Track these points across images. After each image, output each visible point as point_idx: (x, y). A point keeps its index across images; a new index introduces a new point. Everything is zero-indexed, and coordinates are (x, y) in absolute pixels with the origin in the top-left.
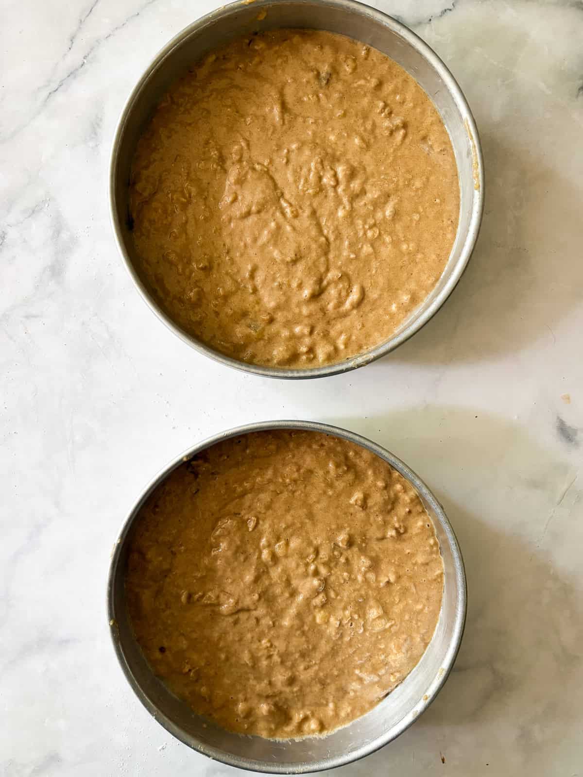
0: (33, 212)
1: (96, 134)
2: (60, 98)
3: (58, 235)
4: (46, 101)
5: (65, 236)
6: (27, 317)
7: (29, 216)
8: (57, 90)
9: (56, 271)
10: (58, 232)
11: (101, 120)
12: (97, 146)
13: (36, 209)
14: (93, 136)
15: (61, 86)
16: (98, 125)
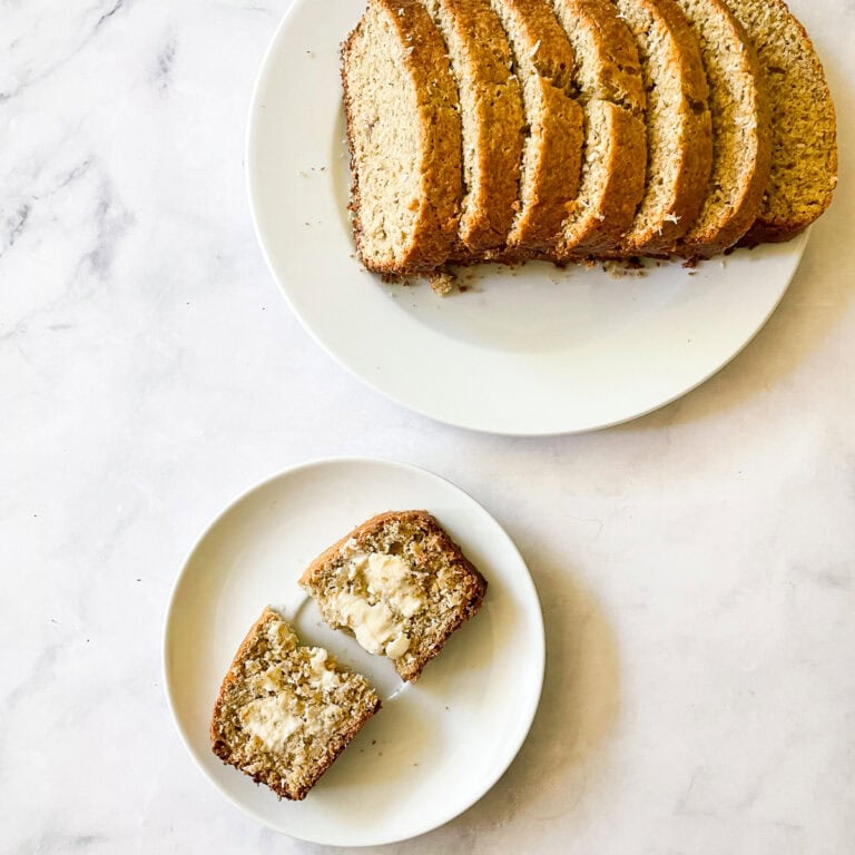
0: (71, 177)
1: (165, 70)
2: (116, 23)
3: (105, 211)
4: (97, 27)
5: (114, 212)
6: (54, 328)
7: (64, 184)
8: (113, 12)
9: (99, 260)
10: (105, 206)
11: (173, 53)
12: (165, 86)
13: (76, 173)
14: (161, 72)
15: (117, 7)
16: (169, 58)
